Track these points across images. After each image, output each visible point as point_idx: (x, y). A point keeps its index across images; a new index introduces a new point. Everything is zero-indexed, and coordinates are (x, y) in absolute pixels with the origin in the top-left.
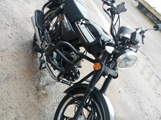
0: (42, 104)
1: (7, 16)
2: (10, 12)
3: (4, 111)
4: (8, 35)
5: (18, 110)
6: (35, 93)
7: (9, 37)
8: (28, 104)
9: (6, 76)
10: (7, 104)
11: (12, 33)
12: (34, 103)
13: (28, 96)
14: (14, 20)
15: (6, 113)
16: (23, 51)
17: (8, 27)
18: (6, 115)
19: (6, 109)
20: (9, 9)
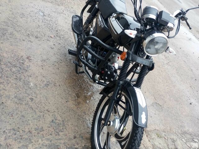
0: (81, 110)
1: (51, 28)
2: (54, 24)
3: (42, 114)
4: (50, 46)
5: (56, 114)
6: (75, 100)
7: (51, 48)
8: (66, 109)
9: (45, 83)
10: (44, 107)
11: (54, 44)
12: (73, 108)
13: (67, 102)
14: (58, 32)
15: (43, 115)
16: (65, 60)
17: (51, 38)
18: (43, 117)
19: (43, 112)
20: (53, 22)
